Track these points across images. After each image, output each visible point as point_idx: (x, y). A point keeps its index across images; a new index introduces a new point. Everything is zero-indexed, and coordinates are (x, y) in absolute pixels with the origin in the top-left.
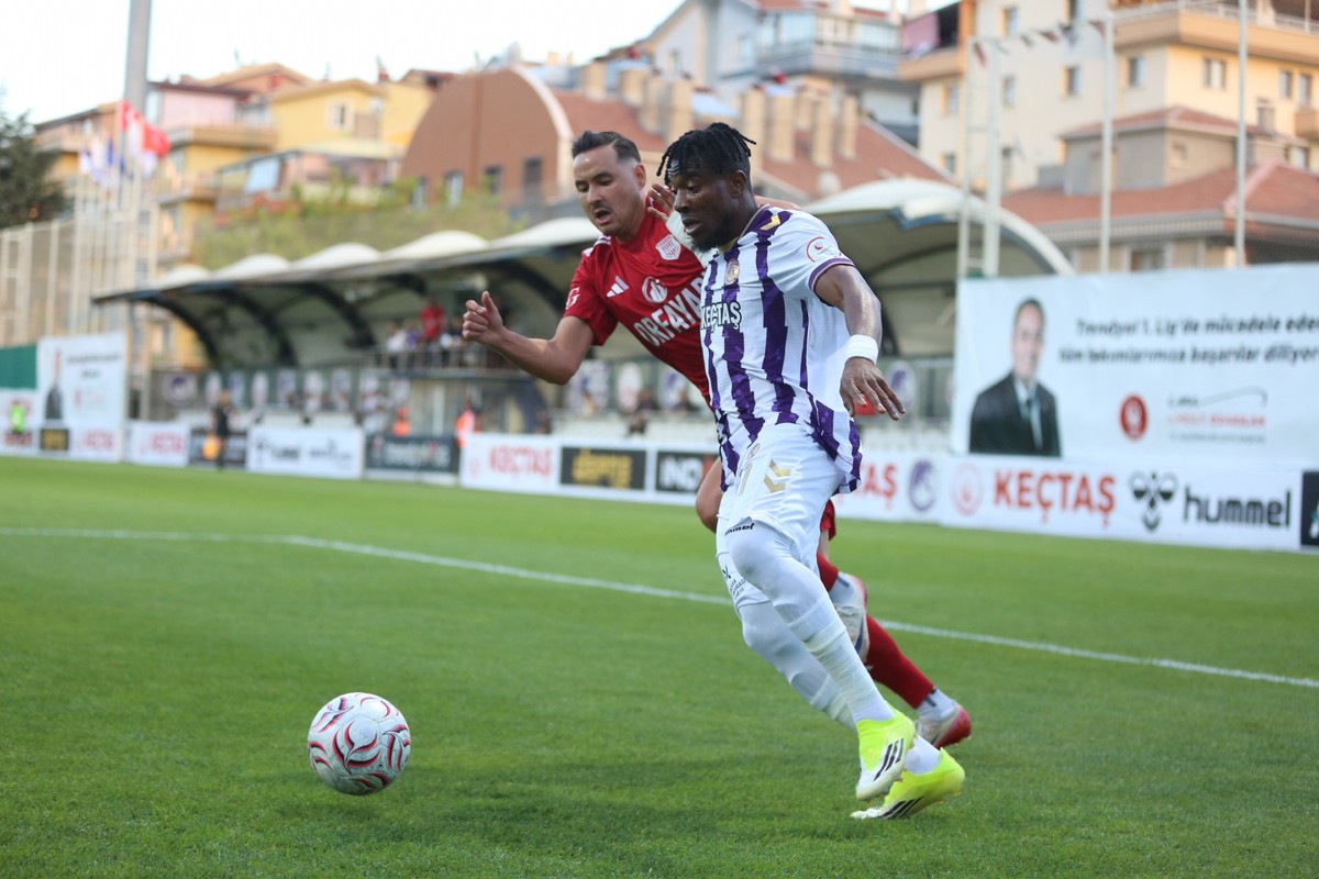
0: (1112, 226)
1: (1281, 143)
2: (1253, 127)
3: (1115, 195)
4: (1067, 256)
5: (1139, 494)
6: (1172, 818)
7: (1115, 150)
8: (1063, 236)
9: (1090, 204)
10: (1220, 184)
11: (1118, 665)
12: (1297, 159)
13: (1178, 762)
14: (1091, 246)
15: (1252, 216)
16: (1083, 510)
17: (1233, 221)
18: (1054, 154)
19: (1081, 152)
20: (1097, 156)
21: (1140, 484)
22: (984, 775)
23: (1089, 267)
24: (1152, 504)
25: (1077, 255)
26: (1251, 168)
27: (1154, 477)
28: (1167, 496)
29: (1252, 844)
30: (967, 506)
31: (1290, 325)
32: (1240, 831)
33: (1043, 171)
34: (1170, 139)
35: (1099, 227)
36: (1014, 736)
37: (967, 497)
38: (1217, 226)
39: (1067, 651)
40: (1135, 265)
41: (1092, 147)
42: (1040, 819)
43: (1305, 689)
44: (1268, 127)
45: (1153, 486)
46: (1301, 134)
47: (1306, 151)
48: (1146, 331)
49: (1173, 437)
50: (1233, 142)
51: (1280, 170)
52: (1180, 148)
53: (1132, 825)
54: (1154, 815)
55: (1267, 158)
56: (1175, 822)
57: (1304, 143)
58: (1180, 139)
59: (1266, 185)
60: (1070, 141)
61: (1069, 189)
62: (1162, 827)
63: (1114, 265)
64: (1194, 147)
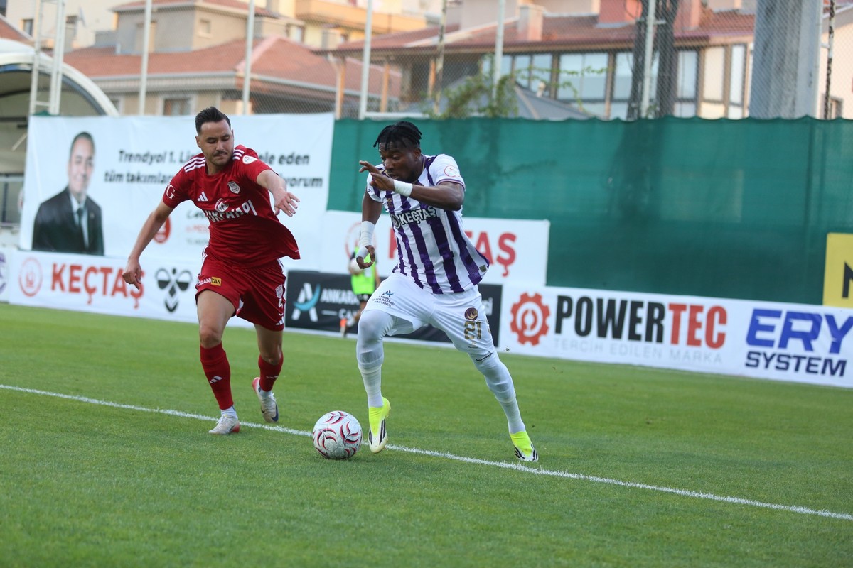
0: (148, 79)
1: (283, 22)
2: (262, 9)
3: (151, 56)
4: (115, 102)
5: (163, 284)
6: (163, 529)
7: (153, 22)
8: (111, 86)
9: (133, 62)
10: (235, 51)
11: (134, 413)
12: (295, 35)
13: (171, 487)
14: (134, 94)
15: (256, 76)
16: (119, 295)
17: (242, 78)
18: (109, 22)
19: (130, 22)
20: (141, 26)
21: (163, 276)
22: (20, 495)
23: (131, 111)
24: (172, 292)
25: (122, 101)
26: (258, 40)
27: (174, 271)
28: (184, 286)
29: (223, 549)
30: (30, 290)
31: (282, 159)
32: (215, 540)
33: (99, 35)
34: (199, 15)
35: (139, 80)
36: (47, 465)
37: (30, 283)
38: (231, 83)
39: (96, 402)
40: (167, 111)
41: (137, 19)
42: (60, 529)
43: (276, 433)
44: (273, 10)
45: (174, 278)
46: (299, 17)
47: (303, 29)
48: (172, 161)
49: (189, 241)
50: (245, 19)
51: (281, 42)
52: (205, 22)
53: (133, 533)
54: (149, 527)
55: (272, 33)
56: (165, 531)
57: (301, 23)
58: (206, 16)
59: (269, 53)
60: (121, 13)
61: (118, 51)
62: (155, 536)
63: (150, 110)
64: (217, 22)
